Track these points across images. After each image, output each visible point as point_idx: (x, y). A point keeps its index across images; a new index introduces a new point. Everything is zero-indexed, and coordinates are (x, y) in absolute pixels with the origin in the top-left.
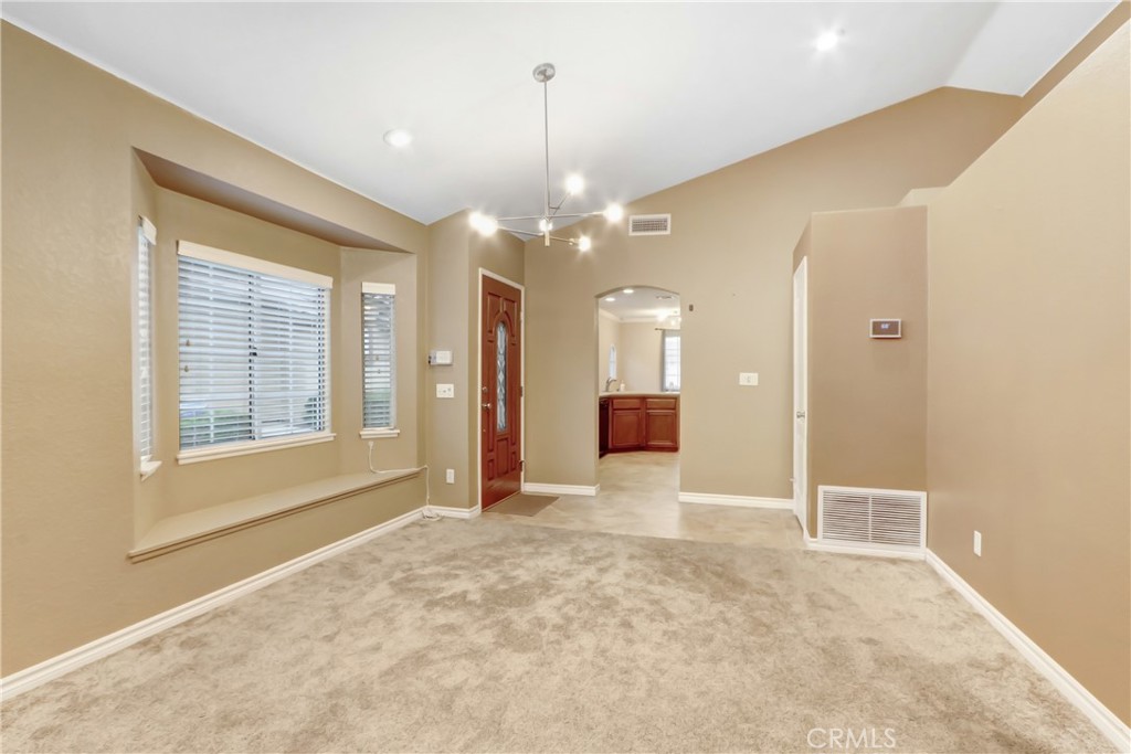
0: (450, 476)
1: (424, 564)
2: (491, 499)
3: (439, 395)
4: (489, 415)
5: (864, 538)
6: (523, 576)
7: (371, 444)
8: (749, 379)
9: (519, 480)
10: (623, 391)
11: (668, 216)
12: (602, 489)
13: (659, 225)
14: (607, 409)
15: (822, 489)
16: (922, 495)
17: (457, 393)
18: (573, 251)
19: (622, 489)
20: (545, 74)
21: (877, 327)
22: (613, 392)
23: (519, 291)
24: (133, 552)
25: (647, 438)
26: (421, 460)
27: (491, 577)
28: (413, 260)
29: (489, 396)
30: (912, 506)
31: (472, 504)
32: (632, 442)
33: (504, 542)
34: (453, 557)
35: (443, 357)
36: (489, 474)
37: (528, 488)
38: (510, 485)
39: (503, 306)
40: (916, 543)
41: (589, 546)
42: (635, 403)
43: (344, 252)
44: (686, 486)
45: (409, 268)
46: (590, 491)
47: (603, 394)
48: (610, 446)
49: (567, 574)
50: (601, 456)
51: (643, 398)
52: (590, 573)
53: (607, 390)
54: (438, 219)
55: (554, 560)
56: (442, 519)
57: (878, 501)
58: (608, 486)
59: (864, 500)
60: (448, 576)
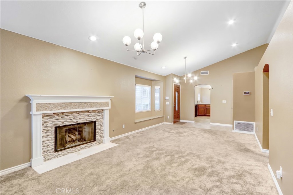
0: (168, 117)
1: (166, 129)
2: (175, 122)
3: (167, 104)
4: (175, 107)
5: (243, 130)
6: (181, 131)
7: (156, 112)
8: (224, 101)
9: (179, 119)
10: (201, 103)
11: (208, 71)
12: (195, 122)
13: (206, 73)
14: (197, 107)
15: (234, 121)
16: (254, 123)
17: (170, 104)
18: (189, 83)
19: (199, 122)
20: (185, 58)
21: (245, 93)
22: (199, 103)
23: (180, 86)
24: (135, 122)
25: (206, 114)
26: (164, 114)
27: (177, 131)
28: (163, 82)
29: (175, 104)
30: (252, 125)
31: (172, 122)
32: (203, 114)
33: (178, 127)
34: (170, 128)
35: (167, 98)
36: (174, 118)
37: (181, 121)
38: (178, 120)
39: (177, 89)
40: (253, 131)
41: (192, 129)
42: (204, 106)
43: (153, 82)
44: (212, 122)
45: (162, 84)
46: (193, 122)
47: (196, 104)
48: (198, 115)
49: (188, 131)
50: (195, 117)
51: (205, 105)
52: (192, 131)
53: (197, 103)
54: (166, 75)
55: (187, 130)
56: (167, 124)
57: (245, 124)
58: (196, 122)
59: (242, 124)
60: (170, 130)
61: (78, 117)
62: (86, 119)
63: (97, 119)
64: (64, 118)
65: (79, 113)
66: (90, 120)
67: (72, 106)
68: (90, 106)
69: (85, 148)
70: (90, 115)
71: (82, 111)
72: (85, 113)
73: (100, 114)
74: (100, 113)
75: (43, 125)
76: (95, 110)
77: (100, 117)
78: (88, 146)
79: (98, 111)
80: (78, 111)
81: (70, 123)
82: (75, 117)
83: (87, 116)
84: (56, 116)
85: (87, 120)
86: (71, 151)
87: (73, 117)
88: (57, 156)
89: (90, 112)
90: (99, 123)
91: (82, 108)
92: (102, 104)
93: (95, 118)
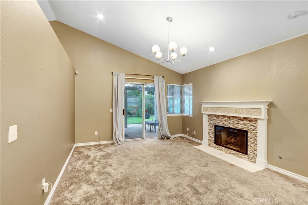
61: (229, 121)
62: (235, 125)
63: (248, 129)
64: (219, 120)
65: (229, 118)
66: (240, 127)
67: (220, 110)
68: (234, 111)
69: (235, 155)
70: (239, 123)
71: (232, 116)
72: (235, 119)
73: (254, 124)
74: (253, 122)
75: (209, 121)
76: (246, 118)
77: (253, 128)
78: (238, 155)
79: (250, 119)
80: (229, 116)
81: (223, 125)
82: (227, 121)
83: (237, 123)
84: (215, 117)
85: (236, 127)
86: (224, 150)
87: (225, 120)
88: (215, 147)
89: (240, 119)
90: (251, 135)
91: (228, 113)
92: (250, 110)
93: (245, 126)
